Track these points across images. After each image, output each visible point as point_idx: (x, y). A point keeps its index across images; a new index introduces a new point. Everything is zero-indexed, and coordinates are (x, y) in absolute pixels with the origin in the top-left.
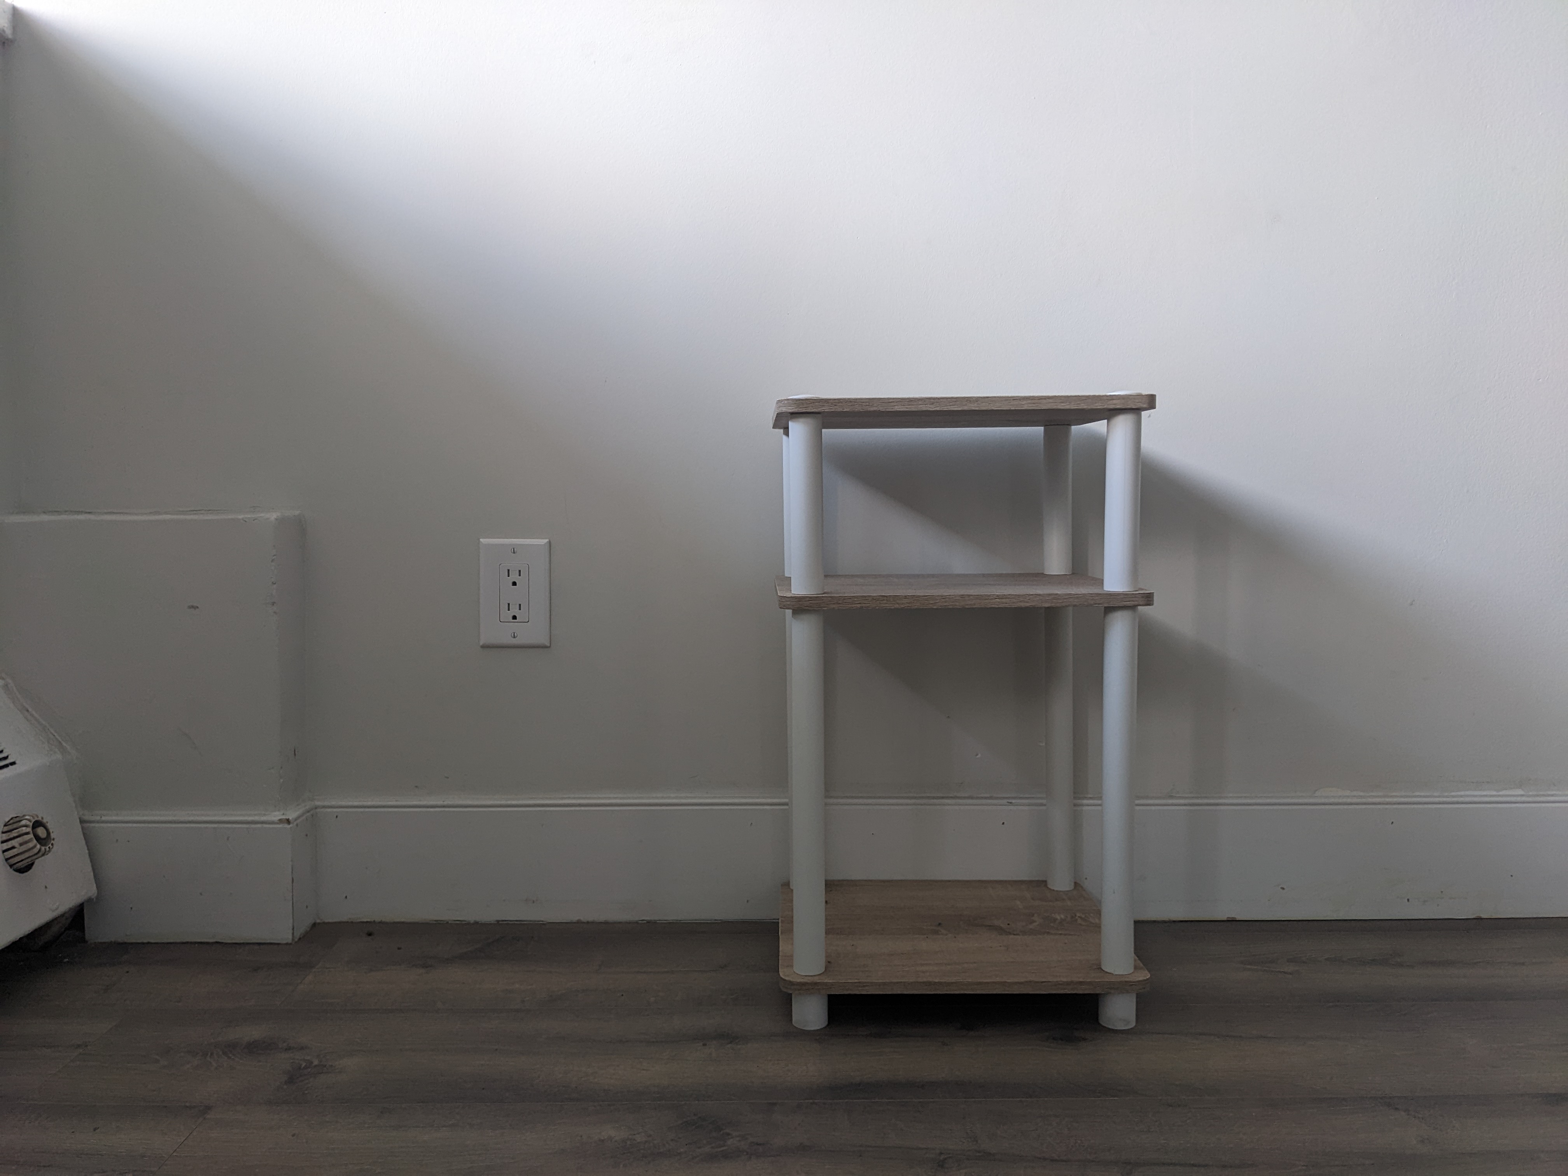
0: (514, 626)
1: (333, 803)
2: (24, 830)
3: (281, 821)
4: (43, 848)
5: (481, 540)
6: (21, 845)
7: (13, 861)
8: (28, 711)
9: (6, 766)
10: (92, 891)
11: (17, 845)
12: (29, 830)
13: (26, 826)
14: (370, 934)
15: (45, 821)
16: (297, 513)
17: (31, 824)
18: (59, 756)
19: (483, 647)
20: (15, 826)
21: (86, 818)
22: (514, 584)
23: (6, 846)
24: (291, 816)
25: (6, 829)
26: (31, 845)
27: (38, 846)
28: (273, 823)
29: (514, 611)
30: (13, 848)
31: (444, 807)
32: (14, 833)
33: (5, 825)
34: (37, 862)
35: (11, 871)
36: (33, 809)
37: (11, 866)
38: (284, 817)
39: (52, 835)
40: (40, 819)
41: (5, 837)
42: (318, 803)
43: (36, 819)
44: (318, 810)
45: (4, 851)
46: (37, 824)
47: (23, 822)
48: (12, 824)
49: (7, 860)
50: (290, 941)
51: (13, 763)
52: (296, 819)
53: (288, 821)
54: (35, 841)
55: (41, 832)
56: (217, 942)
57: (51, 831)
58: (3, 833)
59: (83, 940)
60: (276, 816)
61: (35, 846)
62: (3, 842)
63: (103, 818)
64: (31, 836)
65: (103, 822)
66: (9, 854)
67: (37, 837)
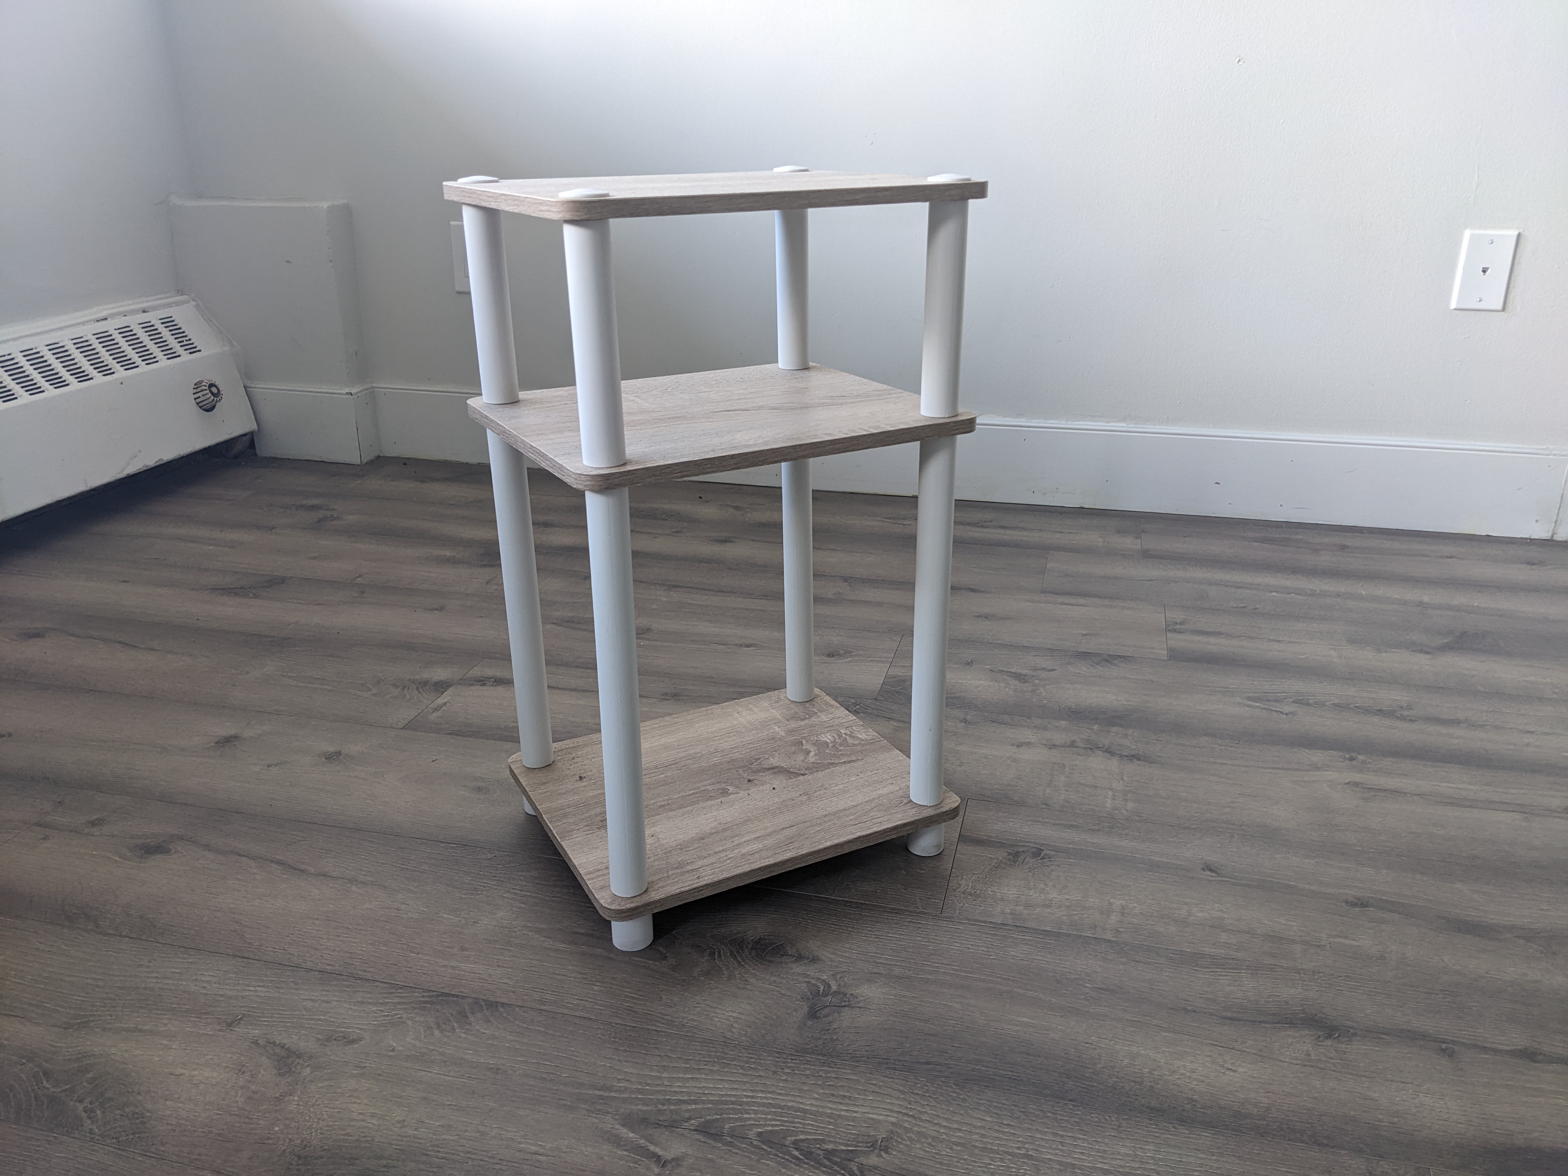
1: (382, 386)
2: (204, 388)
3: (347, 393)
4: (215, 399)
5: (452, 223)
6: (203, 396)
7: (201, 404)
8: (211, 321)
9: (195, 352)
10: (254, 427)
11: (201, 396)
12: (207, 388)
13: (205, 386)
14: (405, 464)
15: (216, 384)
16: (346, 201)
17: (208, 385)
18: (227, 348)
19: (459, 293)
20: (200, 385)
21: (248, 385)
23: (196, 396)
24: (353, 391)
25: (196, 387)
26: (208, 396)
27: (212, 397)
28: (341, 394)
30: (199, 397)
31: (443, 392)
32: (199, 390)
33: (195, 385)
34: (216, 407)
35: (202, 411)
36: (210, 377)
37: (200, 407)
38: (350, 391)
39: (222, 392)
40: (213, 382)
41: (195, 391)
42: (374, 385)
43: (211, 382)
44: (375, 389)
45: (195, 399)
46: (211, 385)
47: (203, 384)
48: (198, 385)
49: (197, 404)
50: (360, 463)
51: (200, 351)
52: (356, 393)
53: (351, 394)
54: (210, 395)
55: (214, 390)
56: (323, 461)
57: (220, 390)
58: (194, 389)
59: (256, 455)
60: (347, 390)
61: (210, 397)
62: (194, 394)
63: (257, 386)
64: (208, 391)
65: (259, 388)
66: (198, 400)
67: (213, 395)
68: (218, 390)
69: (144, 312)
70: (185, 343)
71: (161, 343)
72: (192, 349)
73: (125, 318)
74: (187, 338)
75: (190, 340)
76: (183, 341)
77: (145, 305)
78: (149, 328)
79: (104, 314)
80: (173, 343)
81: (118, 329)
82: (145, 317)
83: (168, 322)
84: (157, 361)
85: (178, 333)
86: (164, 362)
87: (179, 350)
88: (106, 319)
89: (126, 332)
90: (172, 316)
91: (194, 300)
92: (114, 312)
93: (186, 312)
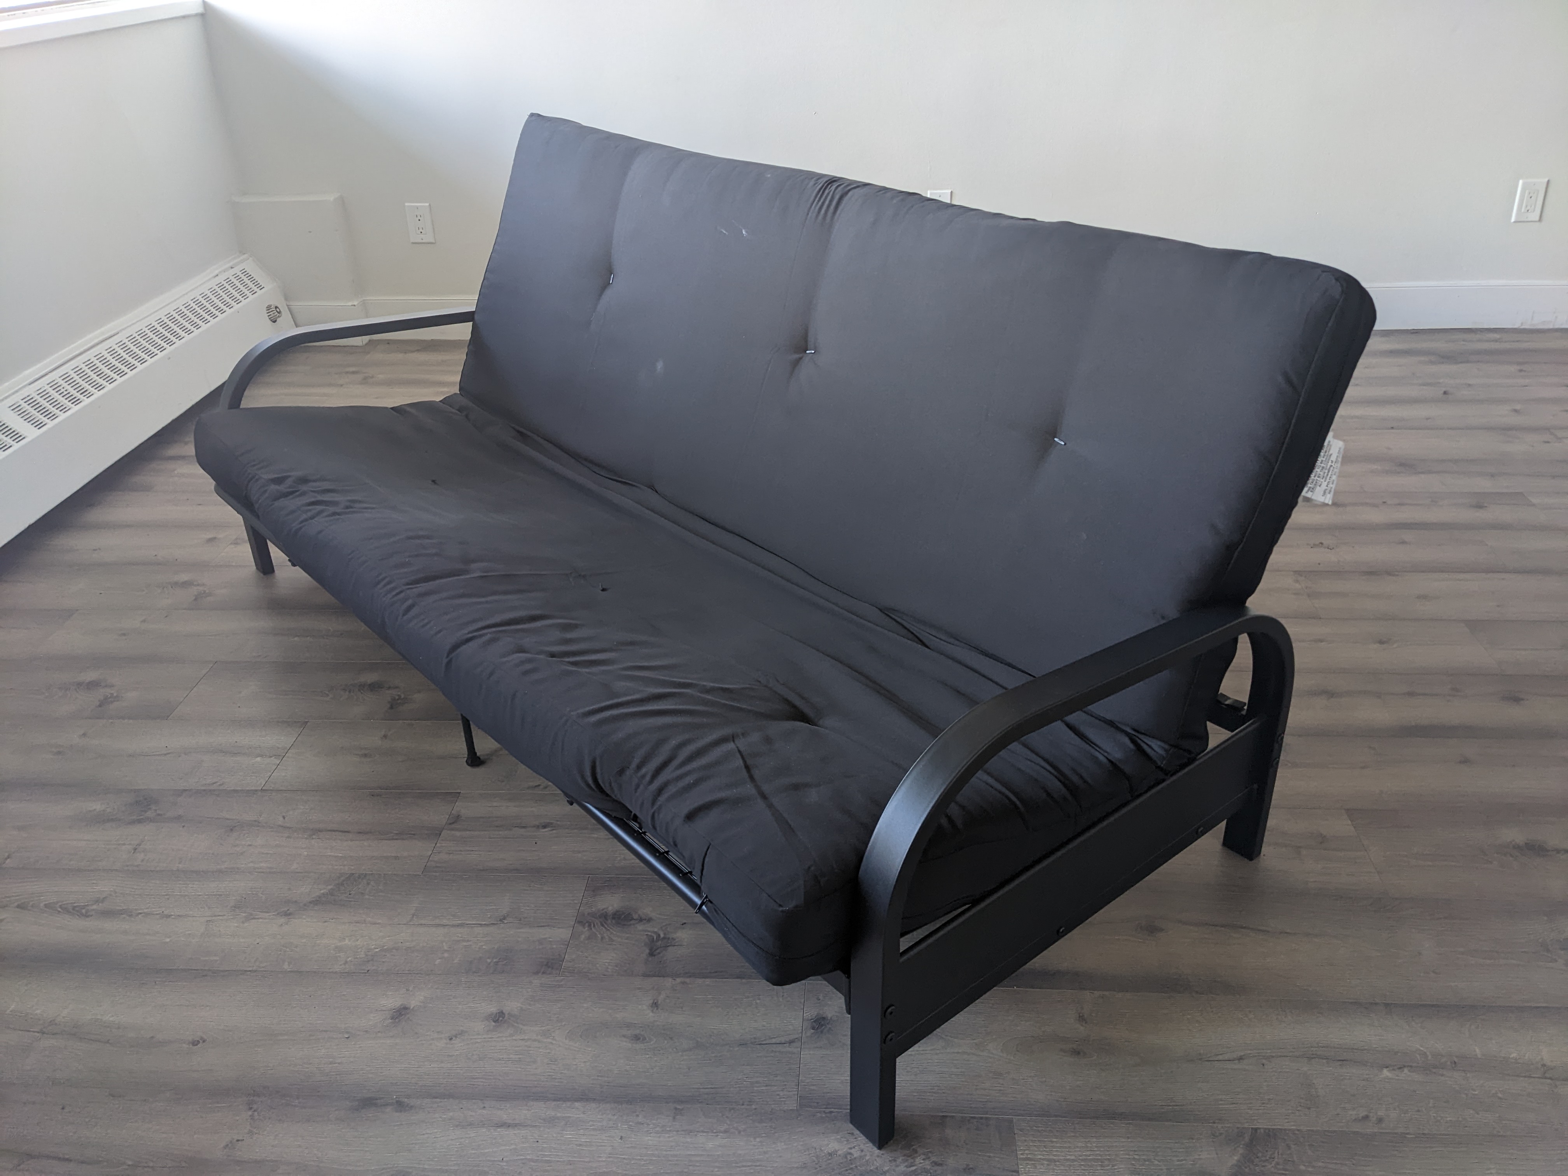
0: (422, 235)
1: (369, 299)
2: (273, 309)
3: (352, 305)
4: (279, 315)
5: (406, 204)
6: (273, 314)
7: (272, 319)
8: (265, 270)
9: (262, 289)
12: (274, 309)
14: (388, 343)
15: (278, 306)
16: (341, 195)
18: (275, 285)
19: (413, 243)
21: (288, 305)
22: (419, 220)
23: (266, 314)
24: (355, 303)
25: (267, 309)
26: (276, 314)
28: (348, 306)
29: (421, 230)
30: (271, 315)
32: (270, 310)
33: (267, 308)
34: (277, 320)
35: (271, 323)
36: (274, 303)
37: (271, 320)
39: (281, 311)
40: (276, 305)
41: (268, 311)
42: (364, 300)
44: (365, 302)
45: (268, 316)
46: (276, 307)
47: (272, 307)
48: (269, 307)
49: (269, 319)
50: (361, 346)
52: (357, 305)
53: (354, 305)
55: (278, 309)
57: (280, 309)
58: (263, 310)
60: (350, 304)
61: (277, 315)
64: (275, 311)
65: (293, 306)
66: (270, 317)
67: (277, 311)
69: (232, 268)
70: (256, 284)
71: (246, 286)
72: (260, 288)
73: (225, 273)
74: (256, 281)
75: (257, 282)
76: (254, 283)
77: (231, 264)
78: (238, 278)
79: (216, 272)
80: (251, 285)
81: (225, 280)
82: (233, 271)
83: (244, 272)
84: (248, 297)
85: (251, 278)
86: (250, 297)
87: (255, 289)
88: (218, 274)
89: (228, 280)
90: (244, 269)
91: (251, 258)
92: (220, 270)
93: (250, 266)
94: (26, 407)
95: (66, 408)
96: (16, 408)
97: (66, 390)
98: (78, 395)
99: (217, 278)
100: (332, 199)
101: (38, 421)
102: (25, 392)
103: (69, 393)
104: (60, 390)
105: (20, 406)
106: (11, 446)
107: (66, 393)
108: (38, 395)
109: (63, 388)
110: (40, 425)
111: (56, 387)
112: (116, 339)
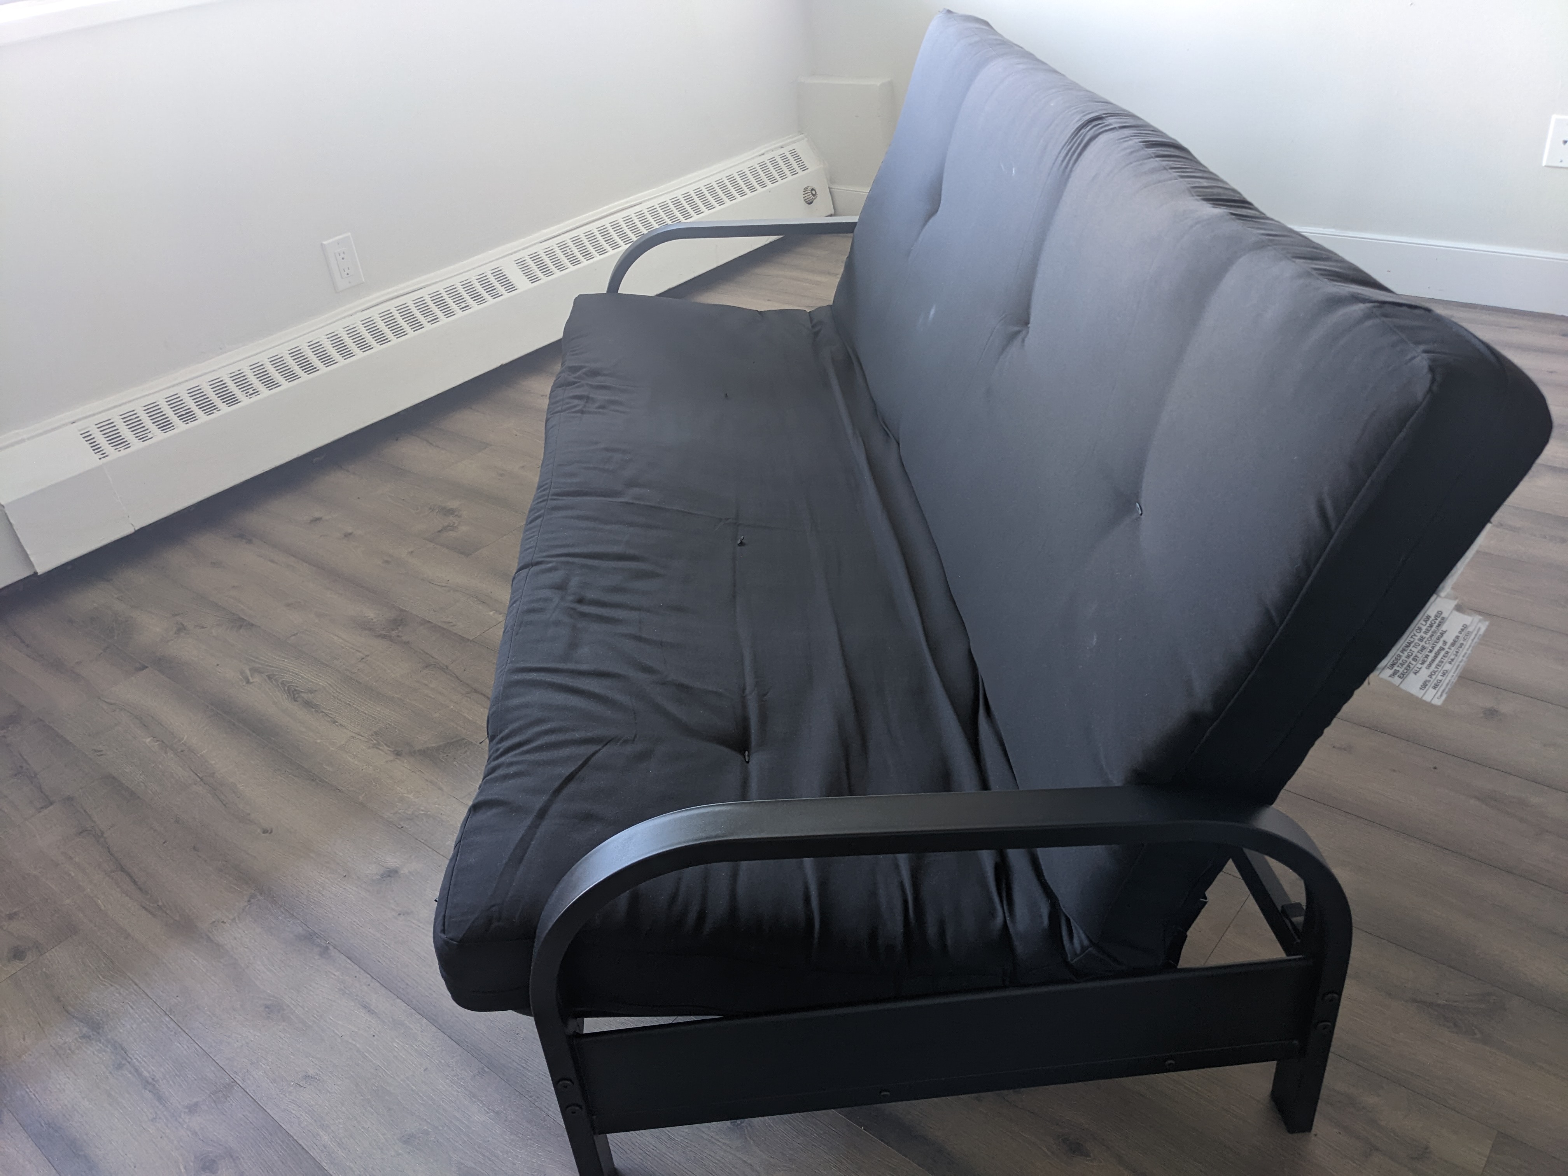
2: (808, 191)
4: (814, 197)
6: (808, 196)
7: (807, 200)
8: (814, 151)
9: (805, 170)
10: (832, 212)
12: (810, 191)
17: (810, 189)
18: (821, 166)
21: (831, 187)
26: (810, 196)
30: (806, 196)
32: (806, 192)
33: (805, 189)
34: (815, 201)
35: (806, 203)
36: (814, 186)
37: (806, 202)
39: (817, 193)
41: (804, 193)
45: (804, 197)
46: (813, 189)
47: (808, 188)
49: (805, 200)
51: (808, 169)
54: (811, 195)
55: (814, 192)
57: (817, 191)
58: (803, 191)
62: (804, 194)
63: (836, 187)
64: (810, 193)
65: (836, 189)
66: (806, 198)
67: (813, 195)
68: (816, 193)
69: (782, 147)
70: (801, 164)
71: (789, 166)
72: (804, 169)
73: (772, 152)
74: (802, 162)
75: (803, 162)
76: (799, 164)
77: (781, 144)
78: (784, 158)
79: (763, 151)
80: (795, 166)
81: (769, 160)
82: (781, 151)
83: (793, 153)
84: (787, 177)
85: (798, 159)
86: (790, 178)
87: (798, 169)
88: (764, 154)
89: (773, 161)
90: (794, 149)
91: (806, 139)
92: (768, 149)
93: (802, 147)
94: (530, 262)
95: (564, 267)
96: (521, 263)
97: (571, 251)
98: (580, 257)
99: (763, 156)
100: (878, 84)
101: (535, 276)
102: (532, 250)
103: (573, 254)
104: (566, 250)
105: (524, 261)
106: (502, 295)
107: (570, 253)
108: (545, 252)
109: (570, 249)
110: (534, 279)
111: (563, 247)
112: (637, 209)
